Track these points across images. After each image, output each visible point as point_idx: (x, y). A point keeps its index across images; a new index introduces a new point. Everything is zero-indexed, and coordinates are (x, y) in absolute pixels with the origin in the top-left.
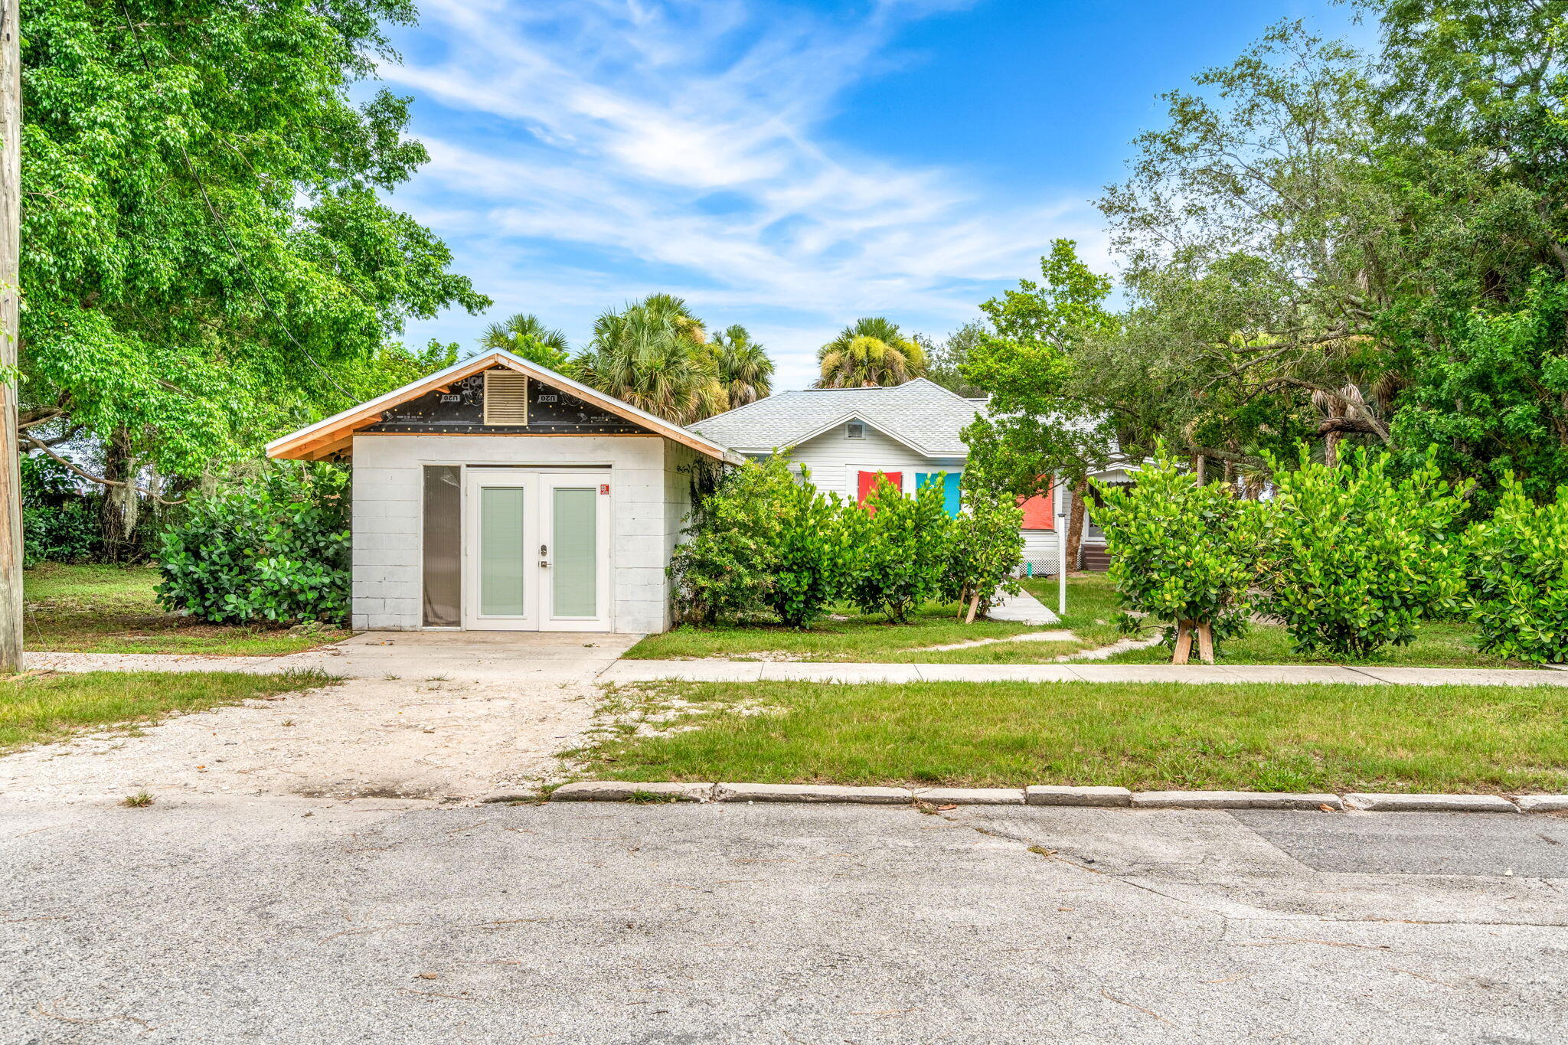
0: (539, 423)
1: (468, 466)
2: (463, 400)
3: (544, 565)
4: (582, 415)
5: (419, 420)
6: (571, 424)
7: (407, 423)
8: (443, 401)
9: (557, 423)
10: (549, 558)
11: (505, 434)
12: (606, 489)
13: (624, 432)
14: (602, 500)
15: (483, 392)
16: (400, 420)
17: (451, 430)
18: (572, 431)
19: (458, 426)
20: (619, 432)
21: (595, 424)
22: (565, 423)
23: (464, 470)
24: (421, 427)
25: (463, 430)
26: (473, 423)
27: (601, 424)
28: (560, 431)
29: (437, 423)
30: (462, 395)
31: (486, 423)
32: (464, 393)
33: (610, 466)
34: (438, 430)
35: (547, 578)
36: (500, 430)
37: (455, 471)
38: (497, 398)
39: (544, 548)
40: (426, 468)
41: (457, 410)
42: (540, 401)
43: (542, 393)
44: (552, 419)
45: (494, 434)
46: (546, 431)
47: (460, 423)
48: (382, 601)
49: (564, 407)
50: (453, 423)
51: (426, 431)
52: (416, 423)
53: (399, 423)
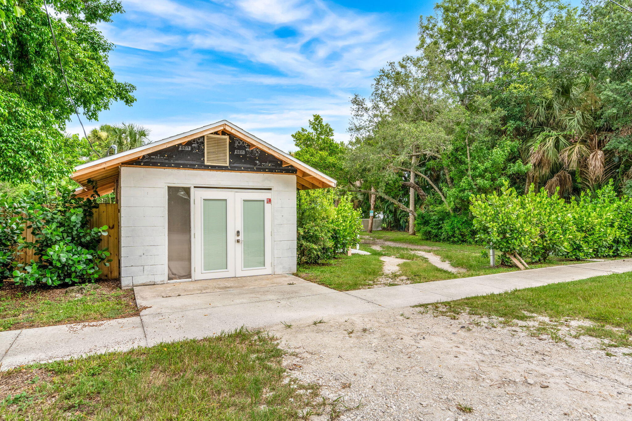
0: (235, 165)
1: (195, 187)
2: (192, 149)
3: (238, 241)
4: (257, 162)
5: (166, 159)
6: (251, 166)
7: (158, 161)
8: (180, 149)
9: (245, 165)
10: (241, 238)
11: (217, 170)
12: (269, 201)
13: (278, 172)
14: (267, 206)
15: (204, 146)
16: (153, 159)
17: (185, 166)
18: (252, 170)
19: (189, 164)
20: (275, 172)
21: (264, 167)
22: (249, 166)
23: (192, 190)
24: (167, 163)
25: (192, 167)
26: (198, 163)
27: (267, 167)
28: (246, 170)
29: (176, 162)
30: (192, 147)
31: (206, 163)
32: (193, 145)
33: (270, 189)
34: (178, 166)
35: (239, 248)
36: (213, 168)
37: (187, 190)
38: (212, 150)
39: (238, 232)
40: (169, 188)
41: (189, 155)
42: (236, 153)
43: (237, 149)
44: (241, 163)
45: (210, 170)
46: (239, 169)
47: (191, 162)
48: (142, 268)
49: (248, 157)
50: (186, 162)
51: (170, 166)
52: (164, 161)
53: (152, 161)
